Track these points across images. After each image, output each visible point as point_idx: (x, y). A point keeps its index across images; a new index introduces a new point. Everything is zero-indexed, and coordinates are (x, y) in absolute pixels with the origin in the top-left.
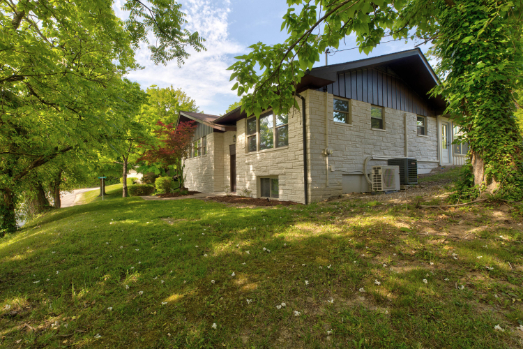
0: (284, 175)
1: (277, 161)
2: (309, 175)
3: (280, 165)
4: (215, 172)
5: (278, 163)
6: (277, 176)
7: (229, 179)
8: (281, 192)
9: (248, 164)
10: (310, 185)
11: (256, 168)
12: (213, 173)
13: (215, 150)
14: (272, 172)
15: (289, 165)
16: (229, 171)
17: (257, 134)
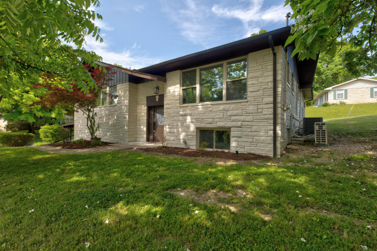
0: (240, 127)
1: (229, 113)
2: (278, 128)
3: (233, 118)
4: (129, 122)
5: (230, 116)
6: (230, 128)
7: (145, 129)
8: (233, 144)
9: (185, 115)
10: (279, 138)
11: (196, 120)
12: (126, 124)
13: (129, 100)
14: (221, 124)
15: (249, 118)
16: (145, 121)
17: (198, 86)
